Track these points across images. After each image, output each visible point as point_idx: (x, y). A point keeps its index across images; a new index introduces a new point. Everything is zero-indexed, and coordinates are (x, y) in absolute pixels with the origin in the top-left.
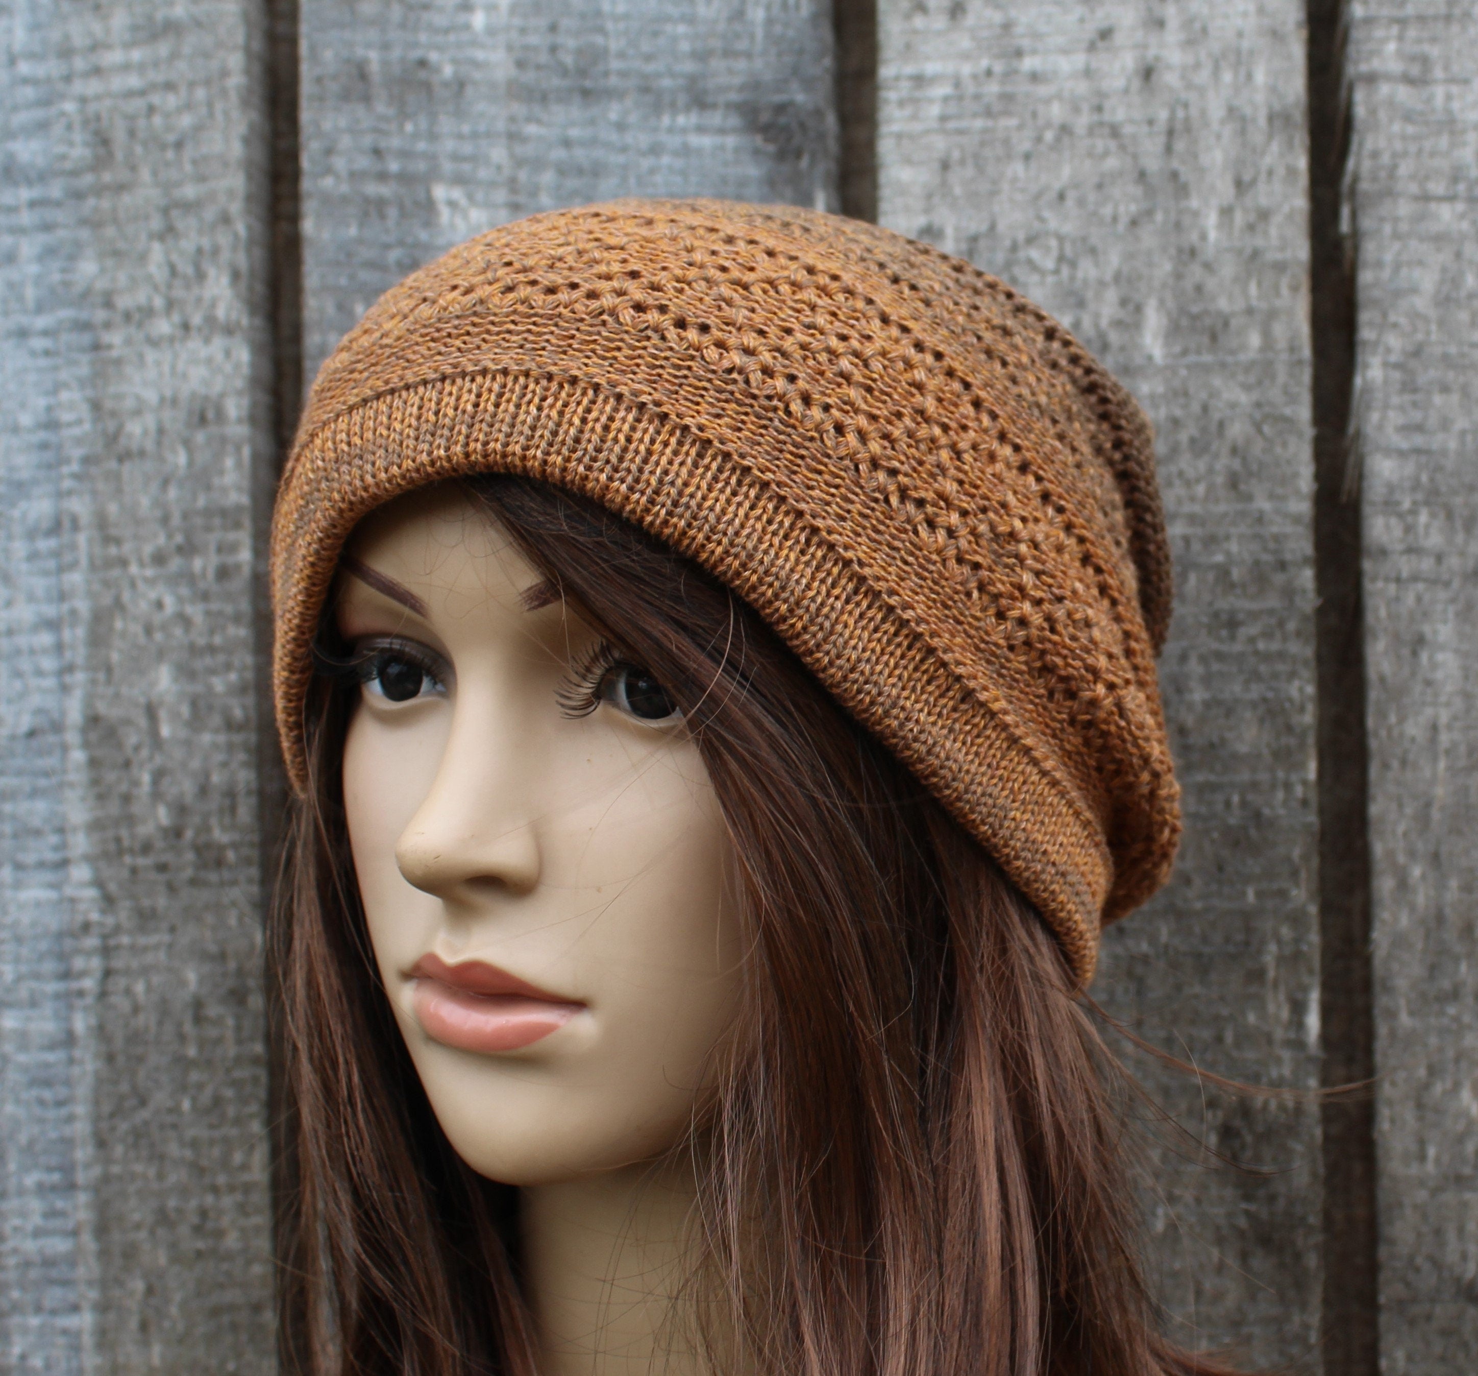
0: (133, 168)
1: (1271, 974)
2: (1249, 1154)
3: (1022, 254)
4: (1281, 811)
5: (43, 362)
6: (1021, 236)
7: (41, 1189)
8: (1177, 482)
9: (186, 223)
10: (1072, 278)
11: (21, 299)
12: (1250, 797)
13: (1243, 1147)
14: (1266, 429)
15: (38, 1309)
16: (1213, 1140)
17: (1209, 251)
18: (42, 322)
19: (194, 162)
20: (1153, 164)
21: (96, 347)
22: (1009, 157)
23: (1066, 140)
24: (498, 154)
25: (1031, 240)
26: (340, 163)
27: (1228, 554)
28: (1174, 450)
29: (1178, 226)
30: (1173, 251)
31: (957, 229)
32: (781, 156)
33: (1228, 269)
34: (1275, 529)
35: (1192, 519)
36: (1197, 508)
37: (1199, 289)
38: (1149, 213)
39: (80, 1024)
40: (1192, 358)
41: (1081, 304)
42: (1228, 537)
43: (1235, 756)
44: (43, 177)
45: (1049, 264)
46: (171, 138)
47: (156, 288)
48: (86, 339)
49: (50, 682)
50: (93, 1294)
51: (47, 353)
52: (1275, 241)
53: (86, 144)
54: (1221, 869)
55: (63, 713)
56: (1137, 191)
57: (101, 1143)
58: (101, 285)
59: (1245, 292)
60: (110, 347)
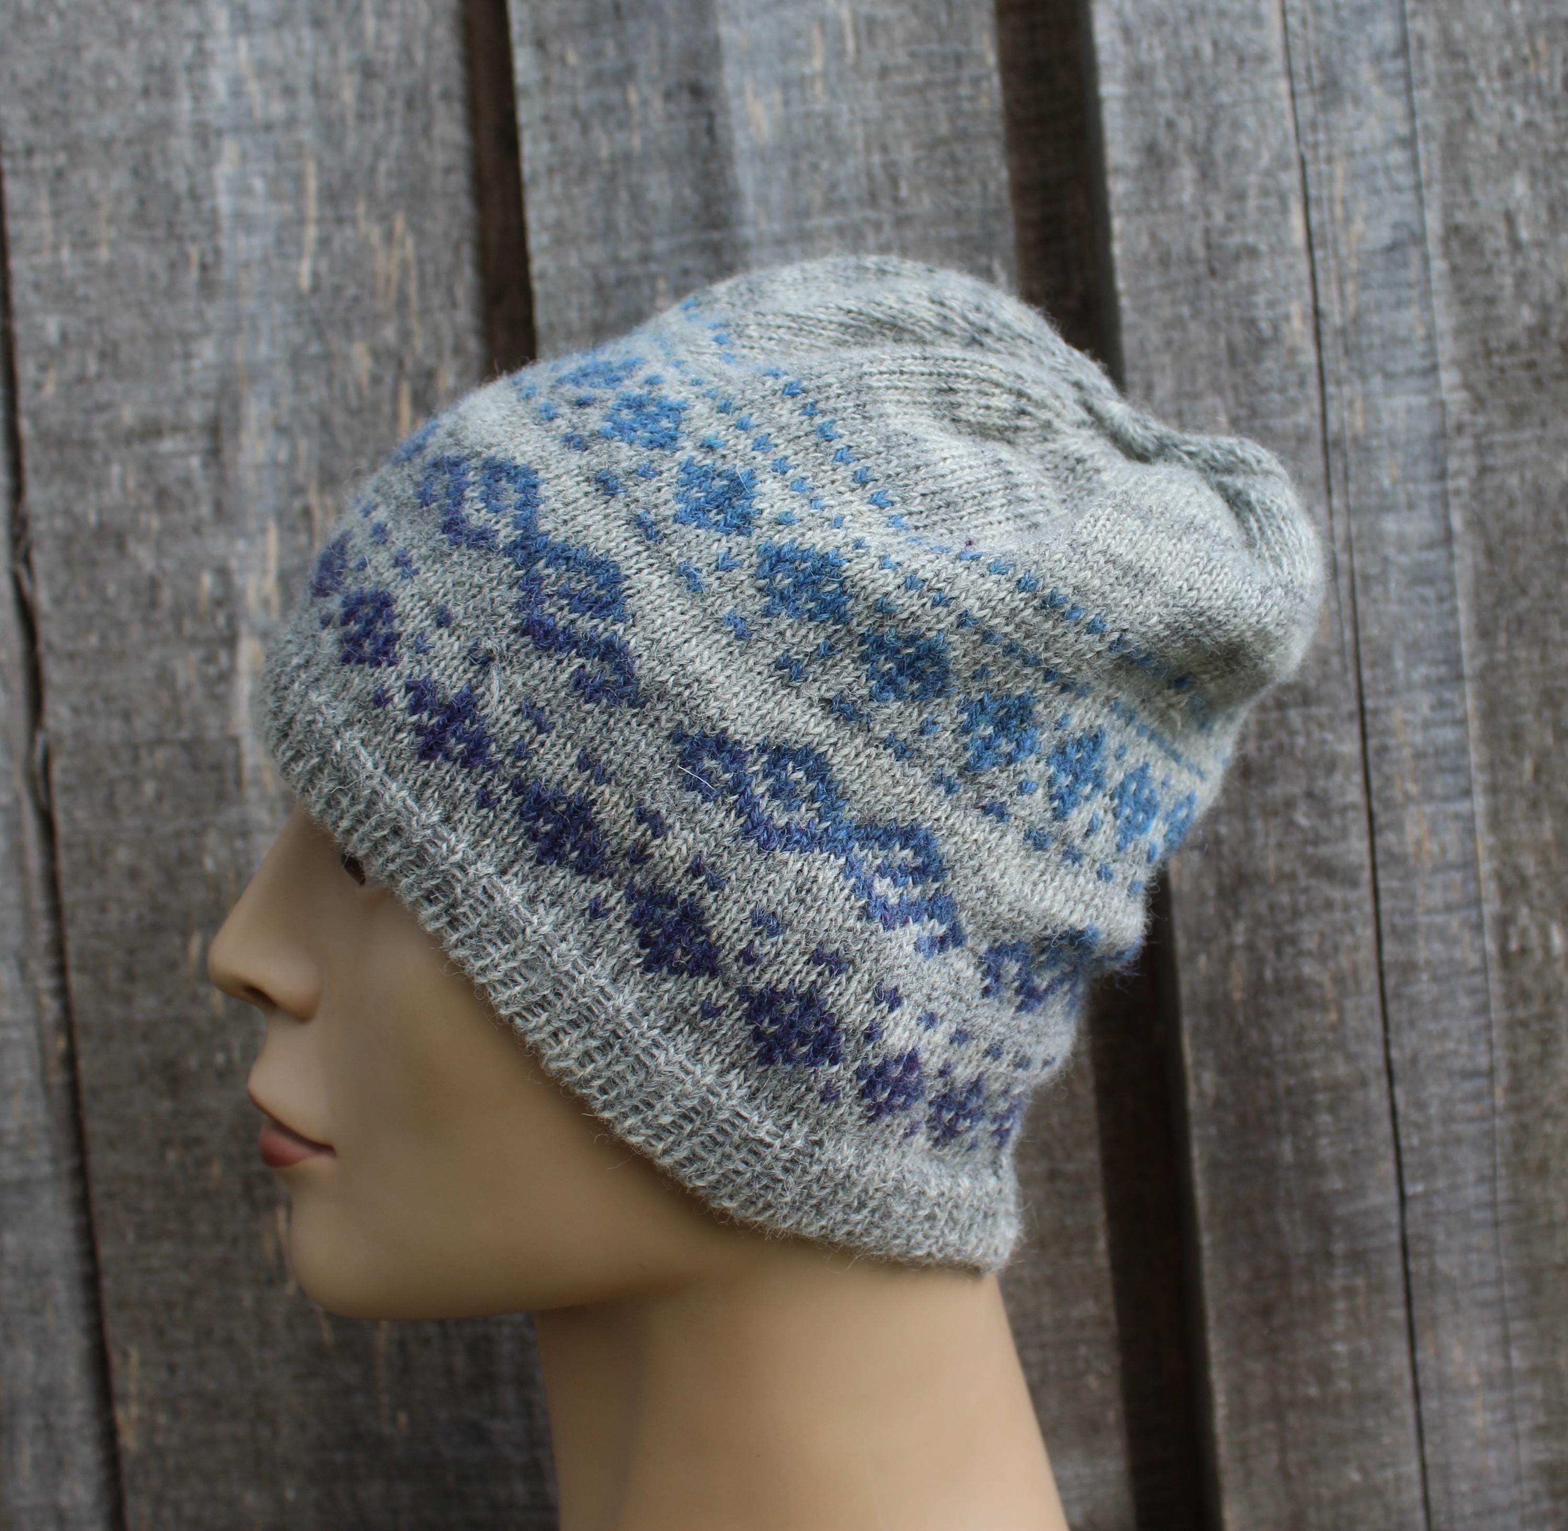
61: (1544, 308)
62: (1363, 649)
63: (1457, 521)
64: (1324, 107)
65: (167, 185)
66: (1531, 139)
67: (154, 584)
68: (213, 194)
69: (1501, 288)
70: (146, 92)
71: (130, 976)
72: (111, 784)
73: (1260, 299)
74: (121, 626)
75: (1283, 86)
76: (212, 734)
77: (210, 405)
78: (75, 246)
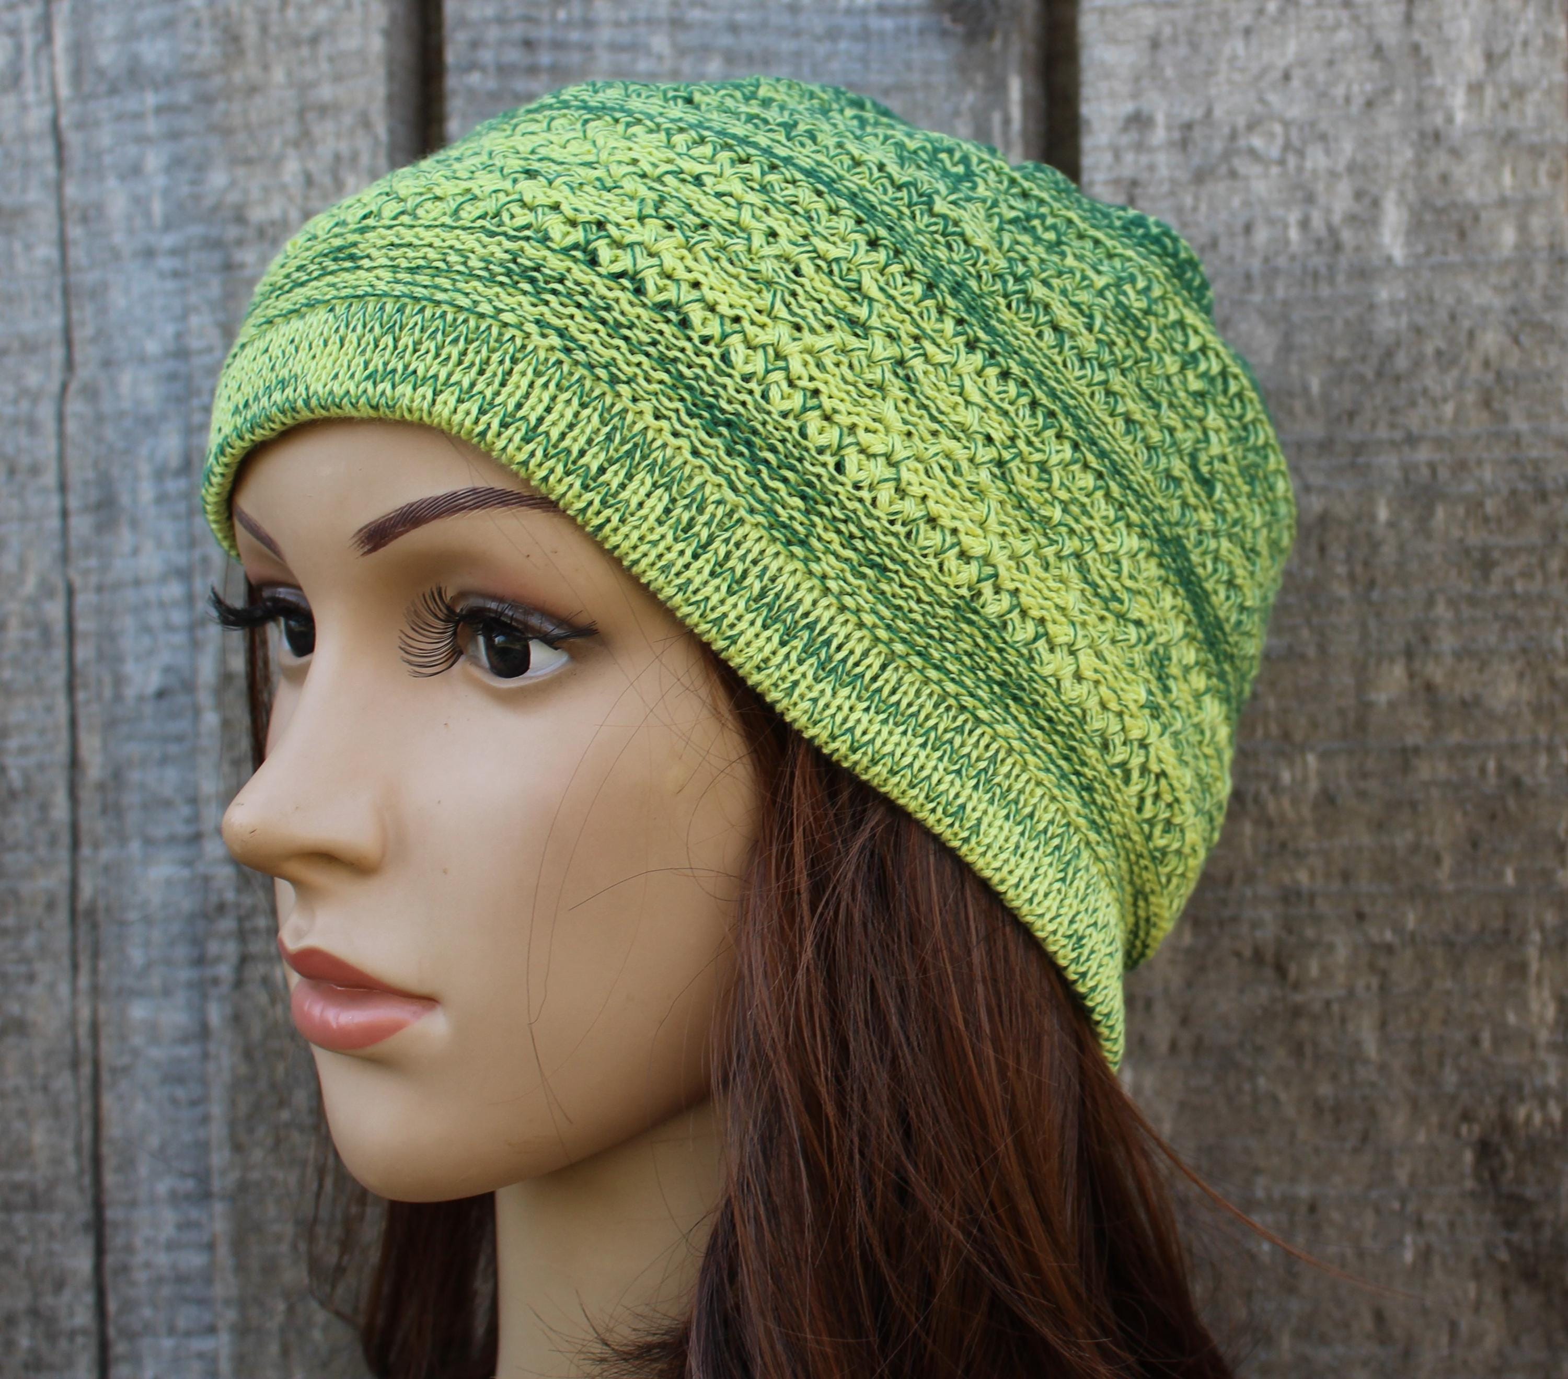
0: (266, 67)
1: (1534, 967)
2: (1510, 1174)
3: (1242, 143)
4: (1544, 779)
5: (170, 285)
6: (1241, 121)
7: (174, 1198)
8: (1421, 401)
9: (324, 129)
10: (1300, 169)
11: (148, 214)
12: (1508, 762)
13: (1503, 1166)
14: (1524, 339)
15: (172, 1331)
16: (1468, 1157)
17: (1456, 134)
18: (169, 241)
19: (331, 59)
20: (1391, 37)
21: (228, 267)
22: (1226, 32)
23: (1291, 12)
24: (660, 42)
25: (1251, 127)
26: (486, 56)
27: (1480, 482)
28: (1418, 363)
29: (1420, 108)
30: (1414, 136)
31: (1168, 116)
32: (971, 38)
33: (1478, 155)
34: (1534, 453)
35: (1439, 442)
36: (1445, 430)
37: (1445, 178)
38: (1387, 92)
39: (216, 1015)
40: (1436, 258)
41: (1310, 199)
42: (1479, 463)
43: (1490, 715)
44: (169, 81)
45: (1275, 152)
46: (306, 32)
47: (290, 199)
48: (216, 258)
49: (179, 639)
50: (231, 1315)
51: (176, 274)
52: (1531, 122)
53: (216, 42)
54: (1475, 845)
55: (195, 671)
56: (1375, 68)
57: (237, 1148)
58: (233, 197)
59: (1498, 181)
60: (242, 266)
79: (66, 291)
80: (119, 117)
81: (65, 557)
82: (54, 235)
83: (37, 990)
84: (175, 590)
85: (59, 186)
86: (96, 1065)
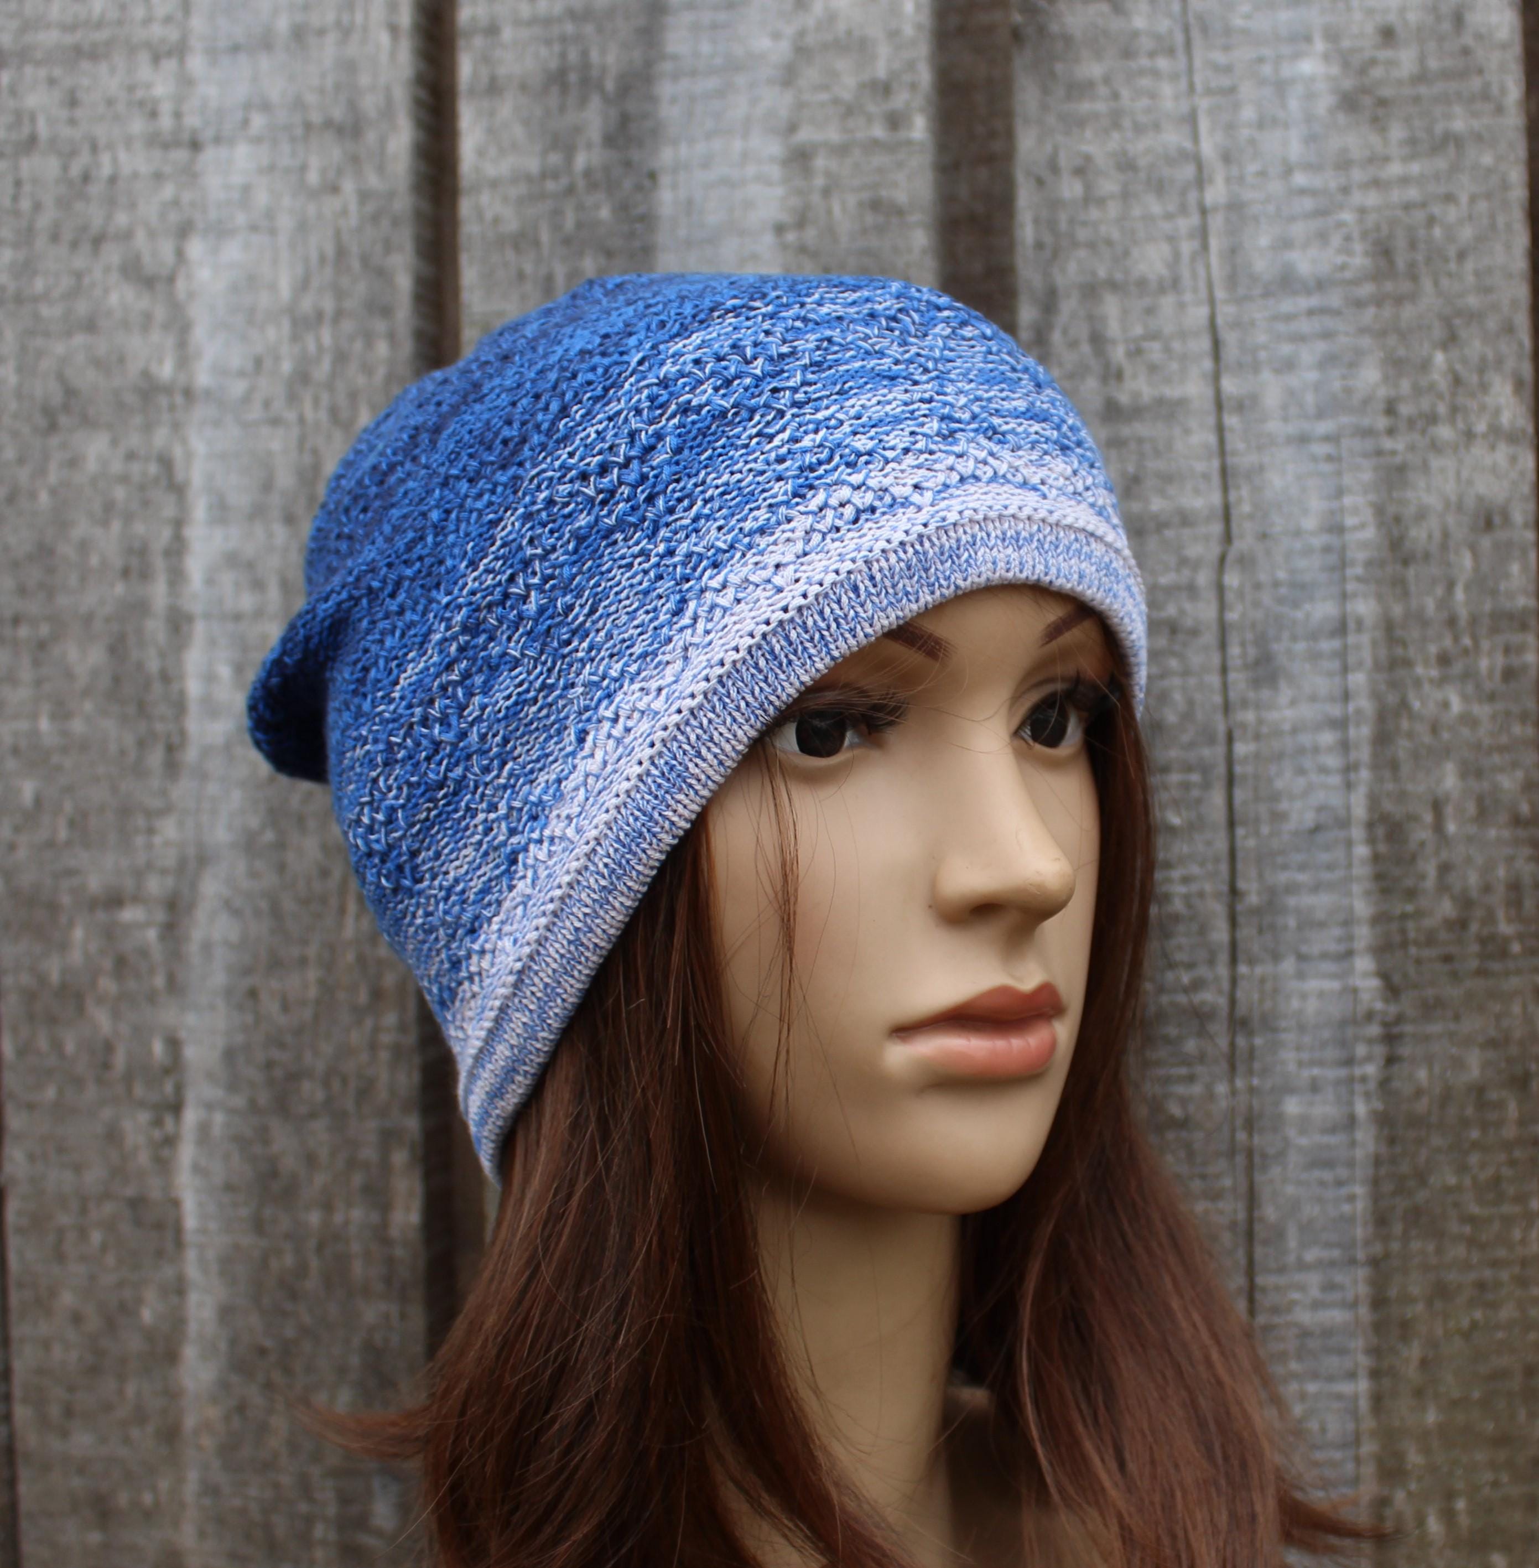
61: (1466, 903)
62: (1258, 1227)
63: (1361, 1109)
64: (1256, 683)
65: (140, 666)
66: (1465, 732)
67: (109, 1048)
68: (181, 677)
69: (1423, 877)
70: (125, 573)
71: (69, 1412)
72: (61, 1232)
73: (1176, 874)
74: (79, 1083)
75: (1216, 660)
76: (155, 1194)
77: (170, 881)
78: (53, 717)
79: (1224, 472)
80: (1276, 318)
81: (1227, 708)
82: (1211, 420)
83: (1197, 1089)
84: (1328, 738)
85: (1216, 377)
86: (1250, 1153)
